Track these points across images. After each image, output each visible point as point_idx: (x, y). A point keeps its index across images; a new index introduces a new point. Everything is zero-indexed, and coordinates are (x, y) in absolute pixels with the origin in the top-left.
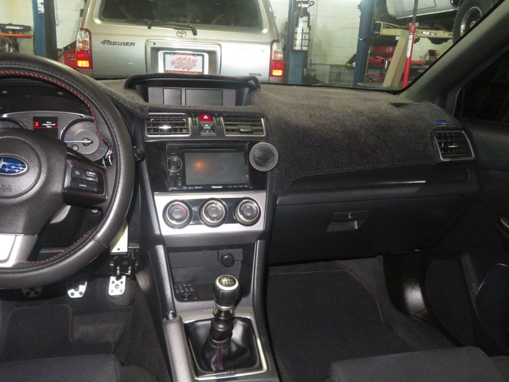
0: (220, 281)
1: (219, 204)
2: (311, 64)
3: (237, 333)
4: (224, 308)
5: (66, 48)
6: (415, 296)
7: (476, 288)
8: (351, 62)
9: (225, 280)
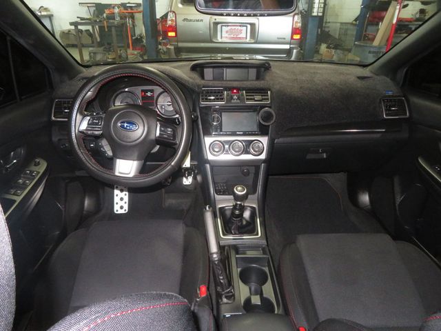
0: (236, 189)
1: (240, 143)
2: (326, 22)
3: (247, 214)
4: (239, 203)
5: (162, 18)
6: (365, 198)
7: (399, 199)
8: (356, 20)
9: (239, 188)
